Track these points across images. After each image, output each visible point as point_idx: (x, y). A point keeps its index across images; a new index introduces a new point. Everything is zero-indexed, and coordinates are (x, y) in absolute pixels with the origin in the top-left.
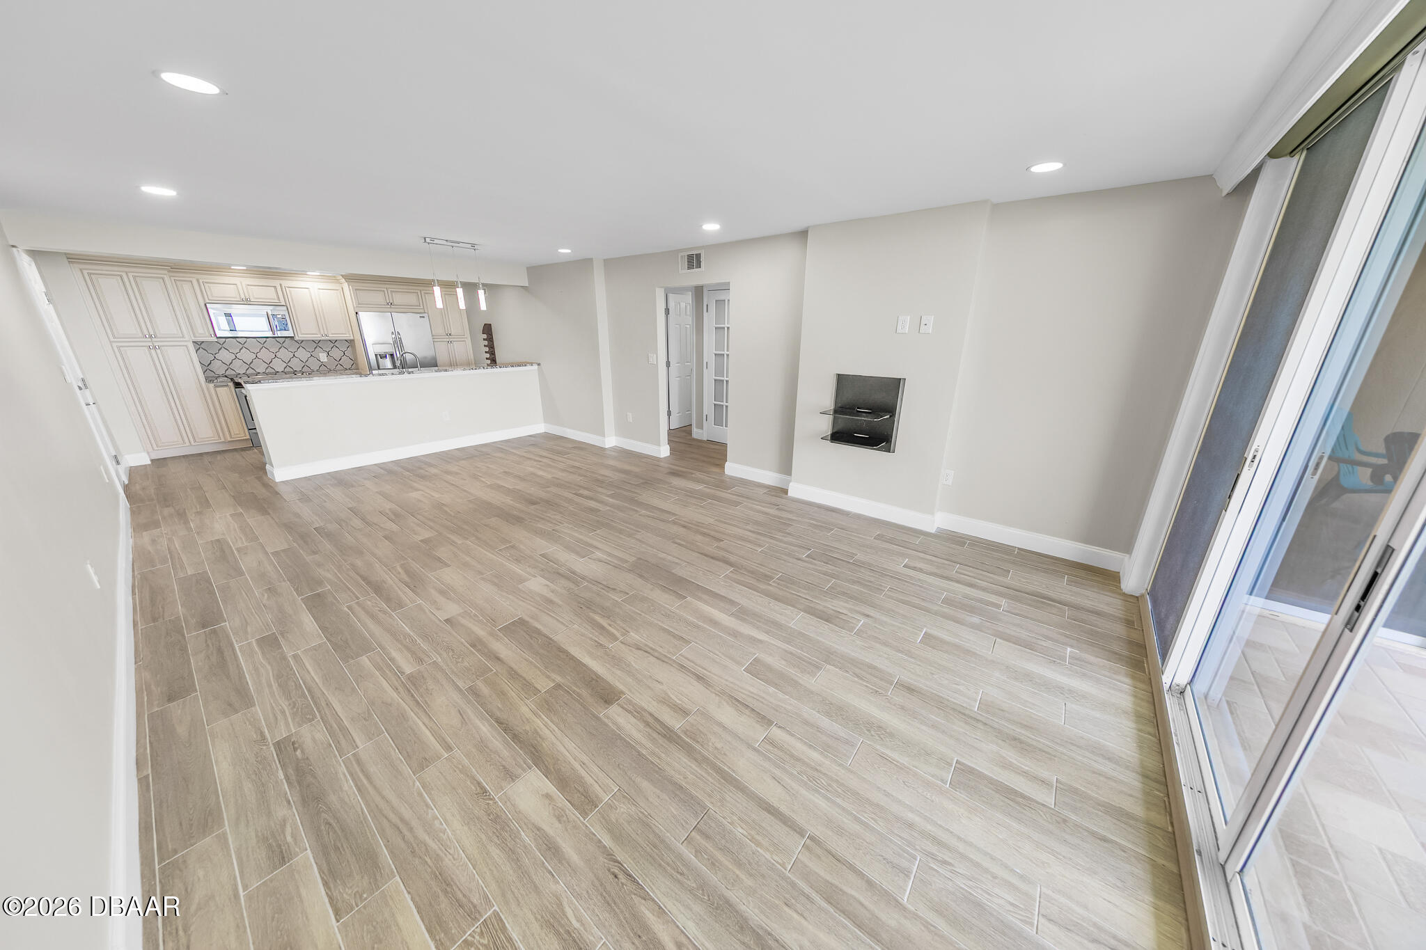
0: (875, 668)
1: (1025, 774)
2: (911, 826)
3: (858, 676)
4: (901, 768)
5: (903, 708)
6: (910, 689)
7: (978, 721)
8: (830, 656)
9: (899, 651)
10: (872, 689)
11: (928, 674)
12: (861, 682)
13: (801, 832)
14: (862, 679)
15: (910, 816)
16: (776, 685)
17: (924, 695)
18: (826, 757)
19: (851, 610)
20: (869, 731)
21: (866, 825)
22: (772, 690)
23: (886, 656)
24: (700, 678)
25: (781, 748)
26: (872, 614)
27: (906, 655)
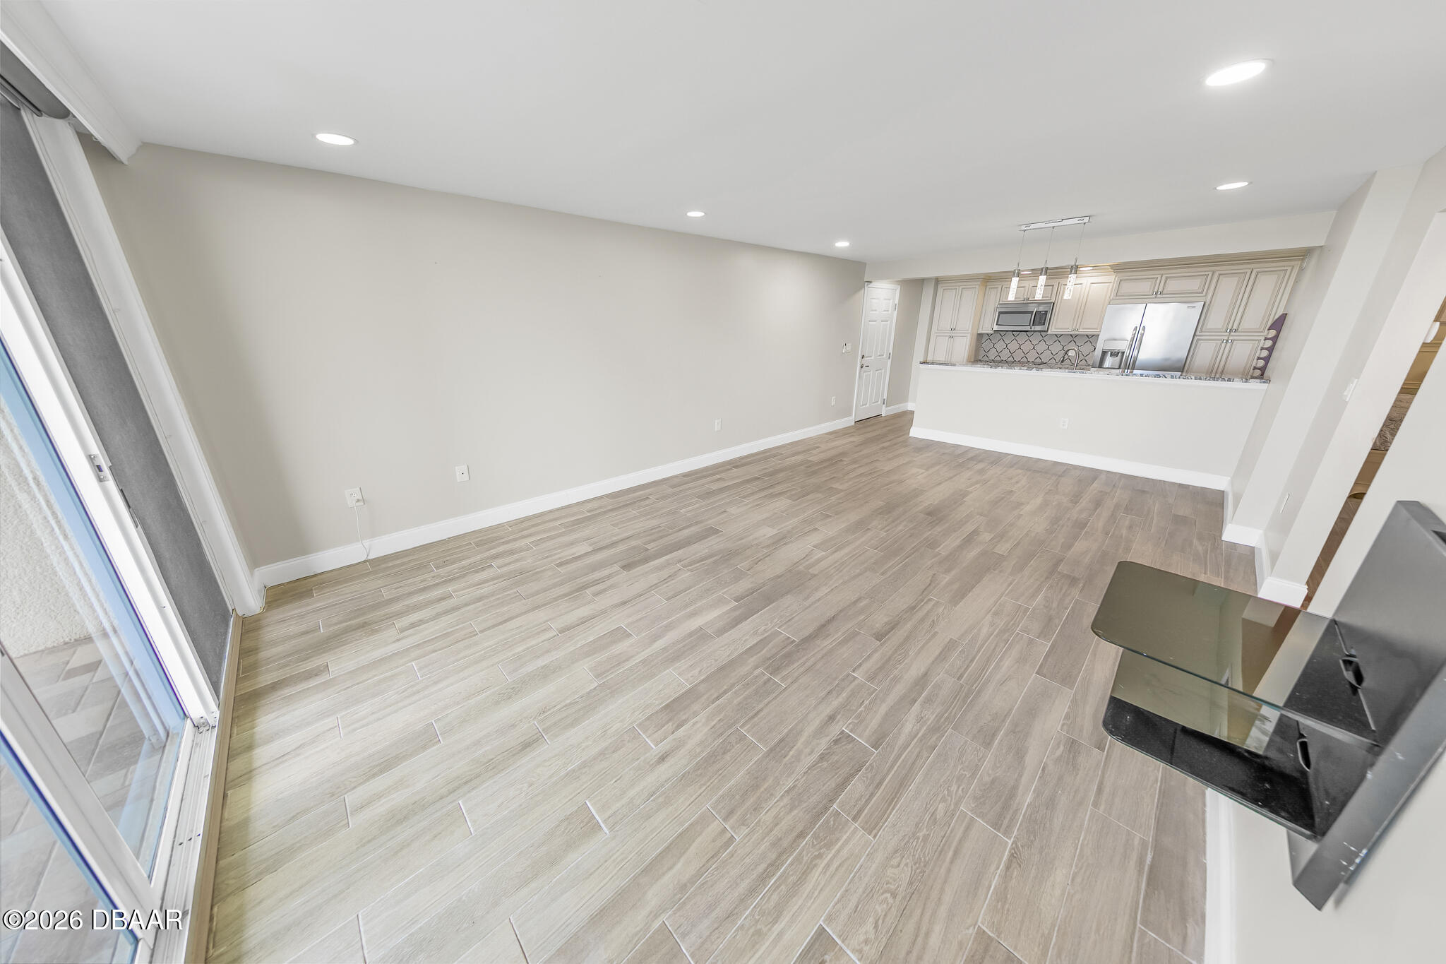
0: (572, 725)
1: (379, 796)
2: (436, 683)
3: (570, 704)
4: (470, 696)
5: (514, 726)
6: (527, 746)
7: (450, 793)
8: (607, 690)
9: (584, 765)
10: (549, 710)
11: (533, 779)
12: (563, 704)
13: (481, 632)
14: (566, 706)
15: (440, 686)
16: (593, 642)
17: (514, 755)
18: (514, 655)
19: (680, 744)
20: (512, 689)
21: (457, 660)
22: (591, 639)
23: (584, 745)
24: (624, 603)
25: (538, 633)
26: (663, 767)
27: (573, 771)
